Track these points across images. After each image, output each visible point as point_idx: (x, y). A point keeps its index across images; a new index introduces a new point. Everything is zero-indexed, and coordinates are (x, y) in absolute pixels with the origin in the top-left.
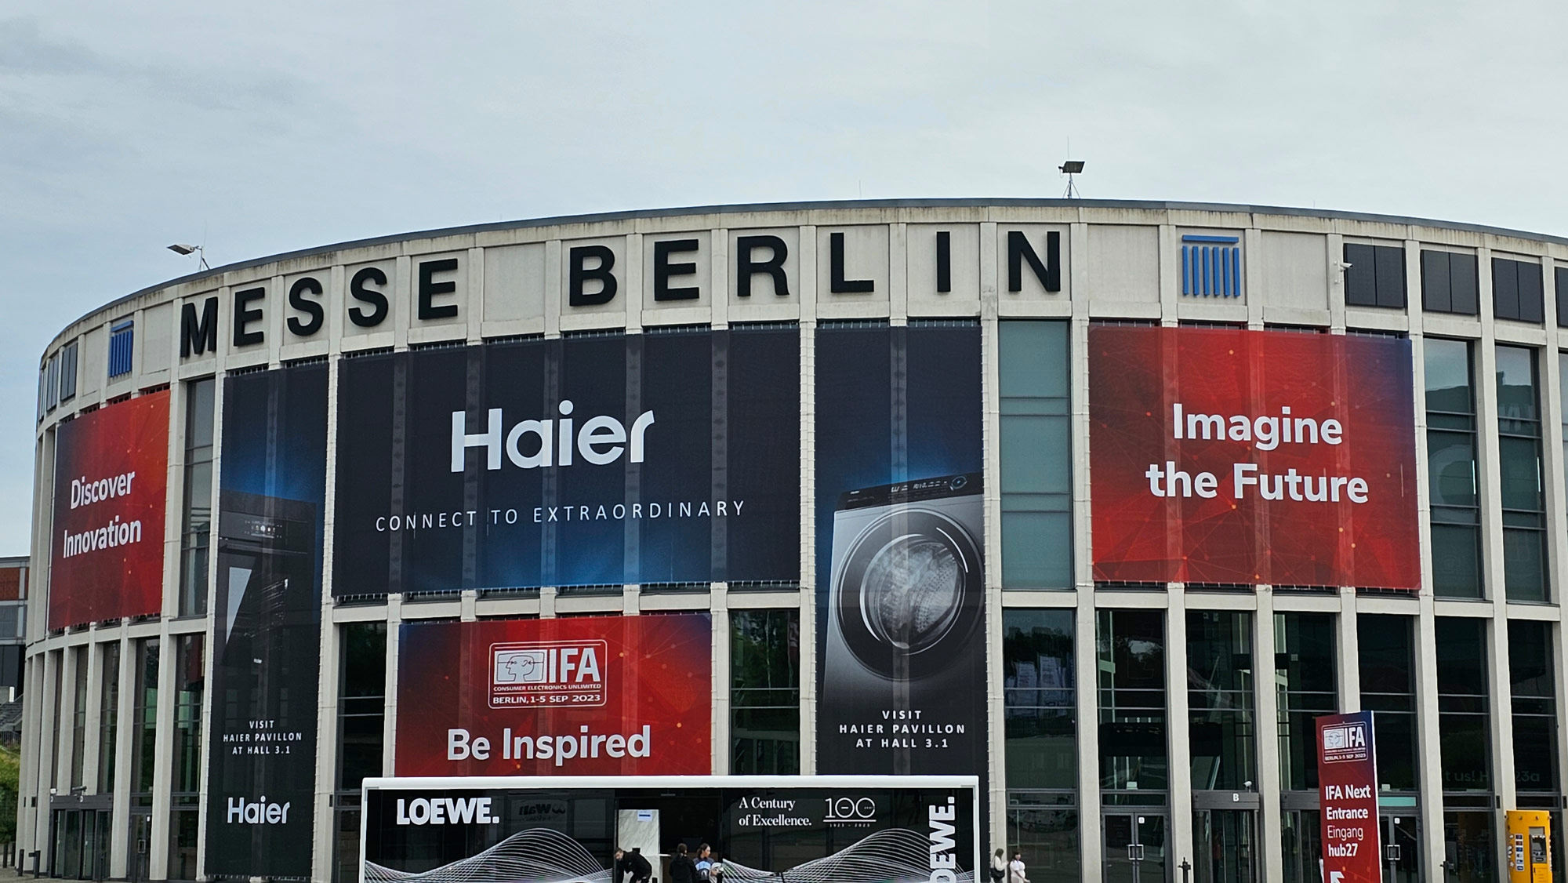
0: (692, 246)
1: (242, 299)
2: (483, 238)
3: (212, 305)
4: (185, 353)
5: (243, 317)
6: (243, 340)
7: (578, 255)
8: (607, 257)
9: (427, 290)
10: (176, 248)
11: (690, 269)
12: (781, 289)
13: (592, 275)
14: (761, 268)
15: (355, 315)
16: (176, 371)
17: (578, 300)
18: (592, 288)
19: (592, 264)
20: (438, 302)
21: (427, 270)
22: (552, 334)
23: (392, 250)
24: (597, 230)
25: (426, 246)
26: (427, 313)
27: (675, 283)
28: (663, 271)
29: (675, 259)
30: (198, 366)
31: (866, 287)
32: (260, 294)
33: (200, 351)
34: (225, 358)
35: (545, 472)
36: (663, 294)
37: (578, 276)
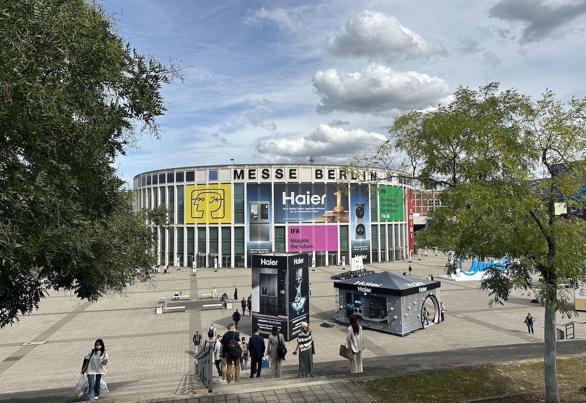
0: (334, 171)
1: (250, 171)
2: (301, 166)
3: (242, 172)
4: (235, 178)
5: (250, 174)
6: (250, 178)
7: (317, 171)
8: (321, 171)
9: (291, 174)
10: (232, 160)
11: (333, 174)
12: (346, 178)
13: (319, 174)
14: (343, 175)
15: (277, 176)
16: (233, 181)
17: (317, 178)
18: (319, 176)
19: (319, 172)
20: (292, 176)
21: (291, 171)
22: (313, 183)
23: (284, 166)
24: (320, 167)
25: (291, 166)
26: (291, 177)
27: (331, 176)
28: (330, 174)
29: (331, 173)
30: (237, 181)
31: (356, 179)
32: (254, 170)
33: (239, 178)
34: (246, 180)
36: (330, 178)
37: (317, 174)
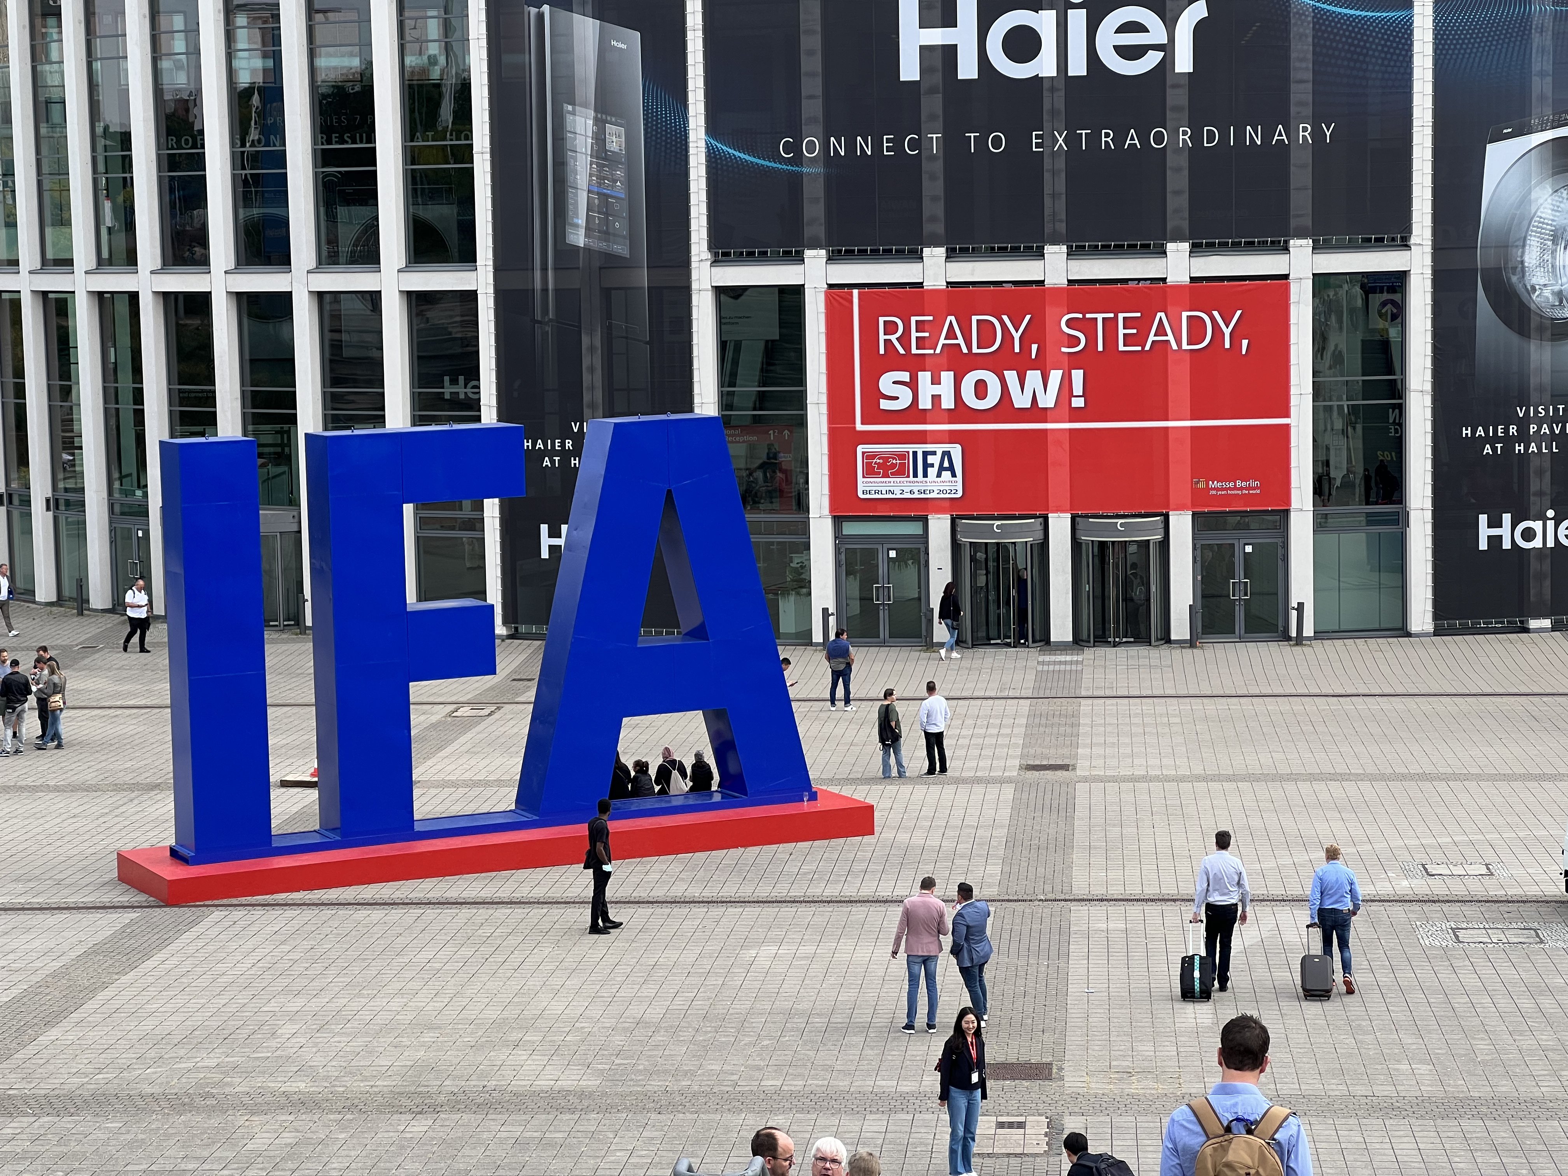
35: (1046, 85)
